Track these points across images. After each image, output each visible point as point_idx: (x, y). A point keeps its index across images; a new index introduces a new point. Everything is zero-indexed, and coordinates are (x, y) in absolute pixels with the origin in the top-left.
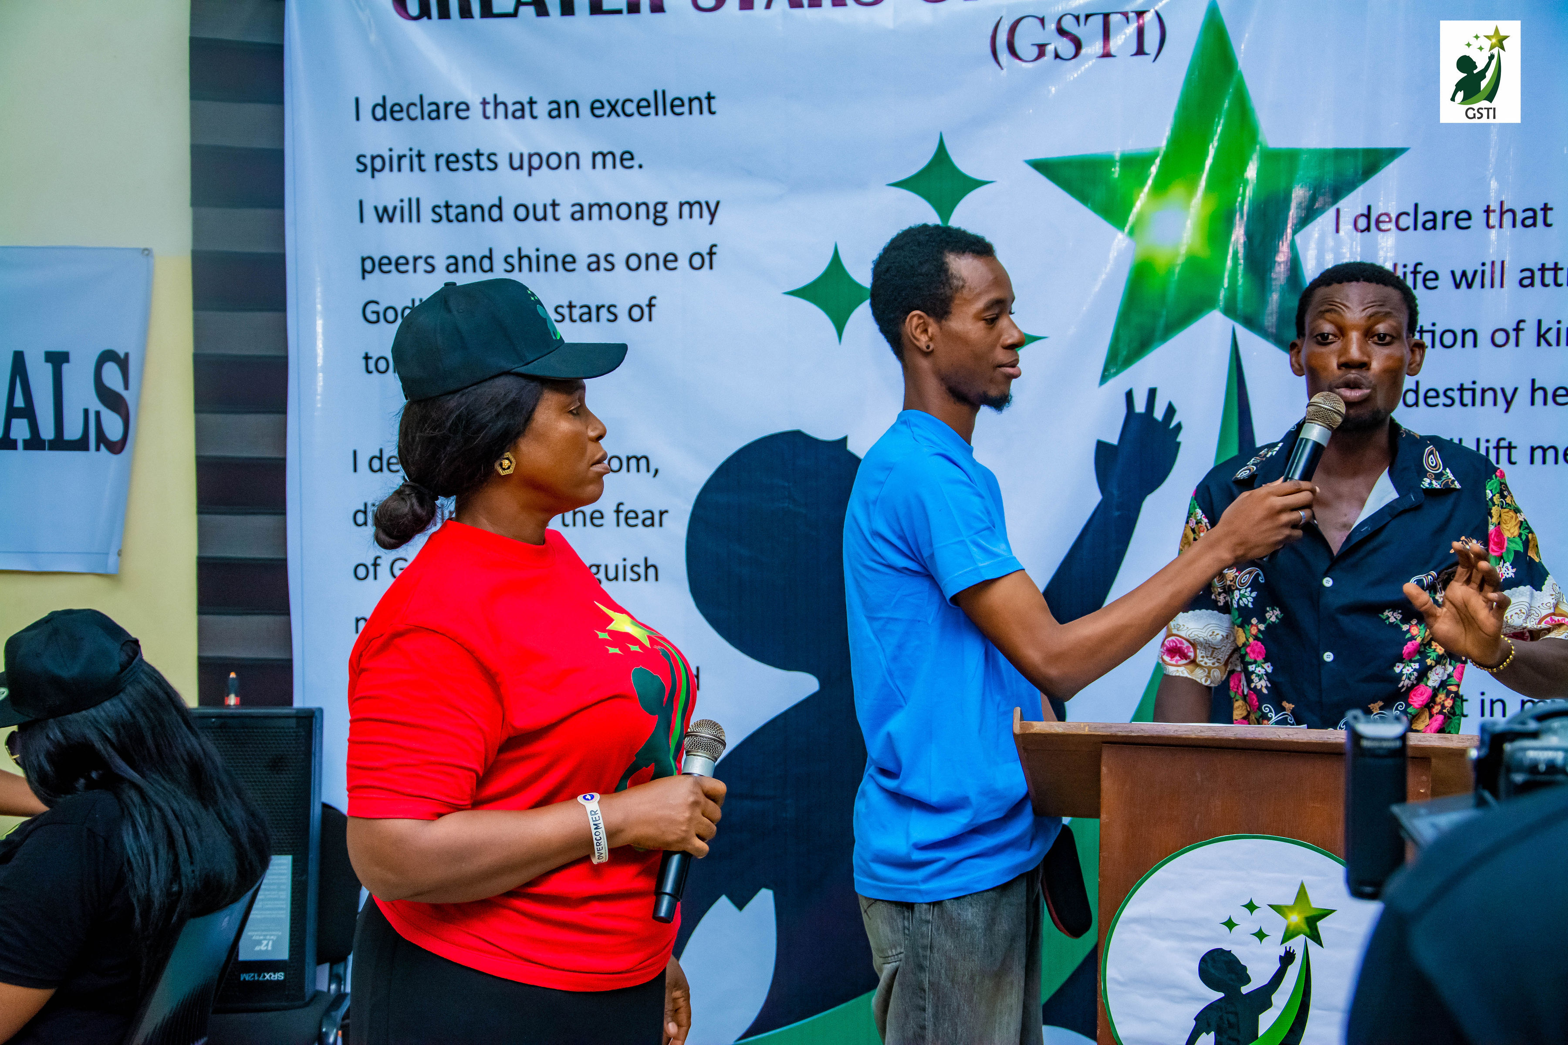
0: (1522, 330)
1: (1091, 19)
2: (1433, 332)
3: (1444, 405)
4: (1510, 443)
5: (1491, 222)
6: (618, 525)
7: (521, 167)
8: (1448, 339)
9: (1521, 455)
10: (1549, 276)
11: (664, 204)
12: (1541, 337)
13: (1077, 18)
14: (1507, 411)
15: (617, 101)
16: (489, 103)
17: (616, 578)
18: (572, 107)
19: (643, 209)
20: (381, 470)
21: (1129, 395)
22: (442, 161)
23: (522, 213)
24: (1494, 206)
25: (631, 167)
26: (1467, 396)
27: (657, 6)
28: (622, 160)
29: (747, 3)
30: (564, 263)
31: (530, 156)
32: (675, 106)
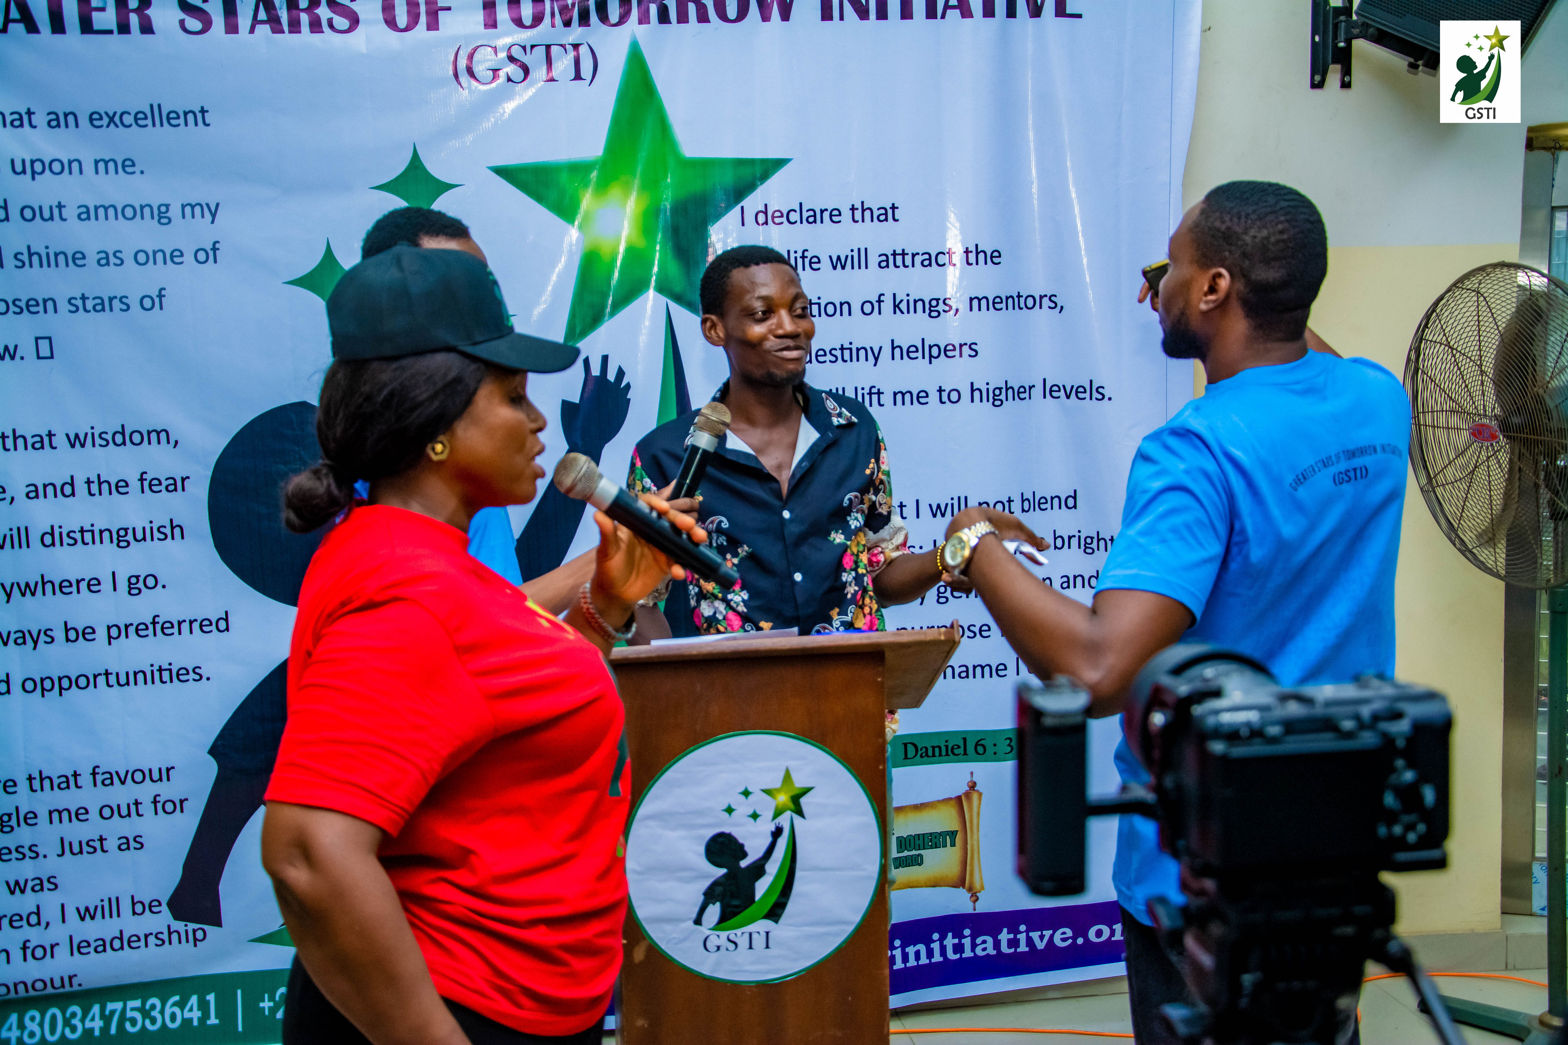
0: (883, 301)
1: (535, 49)
2: (819, 304)
3: (831, 361)
4: (879, 390)
5: (856, 219)
6: (143, 492)
7: (24, 172)
8: (830, 309)
9: (887, 399)
10: (899, 259)
11: (167, 206)
12: (896, 306)
13: (524, 48)
14: (875, 365)
15: (115, 113)
17: (144, 539)
18: (71, 118)
19: (147, 211)
23: (28, 214)
24: (858, 205)
25: (134, 173)
26: (847, 353)
27: (147, 28)
28: (124, 166)
29: (232, 28)
30: (74, 259)
31: (33, 162)
32: (171, 118)
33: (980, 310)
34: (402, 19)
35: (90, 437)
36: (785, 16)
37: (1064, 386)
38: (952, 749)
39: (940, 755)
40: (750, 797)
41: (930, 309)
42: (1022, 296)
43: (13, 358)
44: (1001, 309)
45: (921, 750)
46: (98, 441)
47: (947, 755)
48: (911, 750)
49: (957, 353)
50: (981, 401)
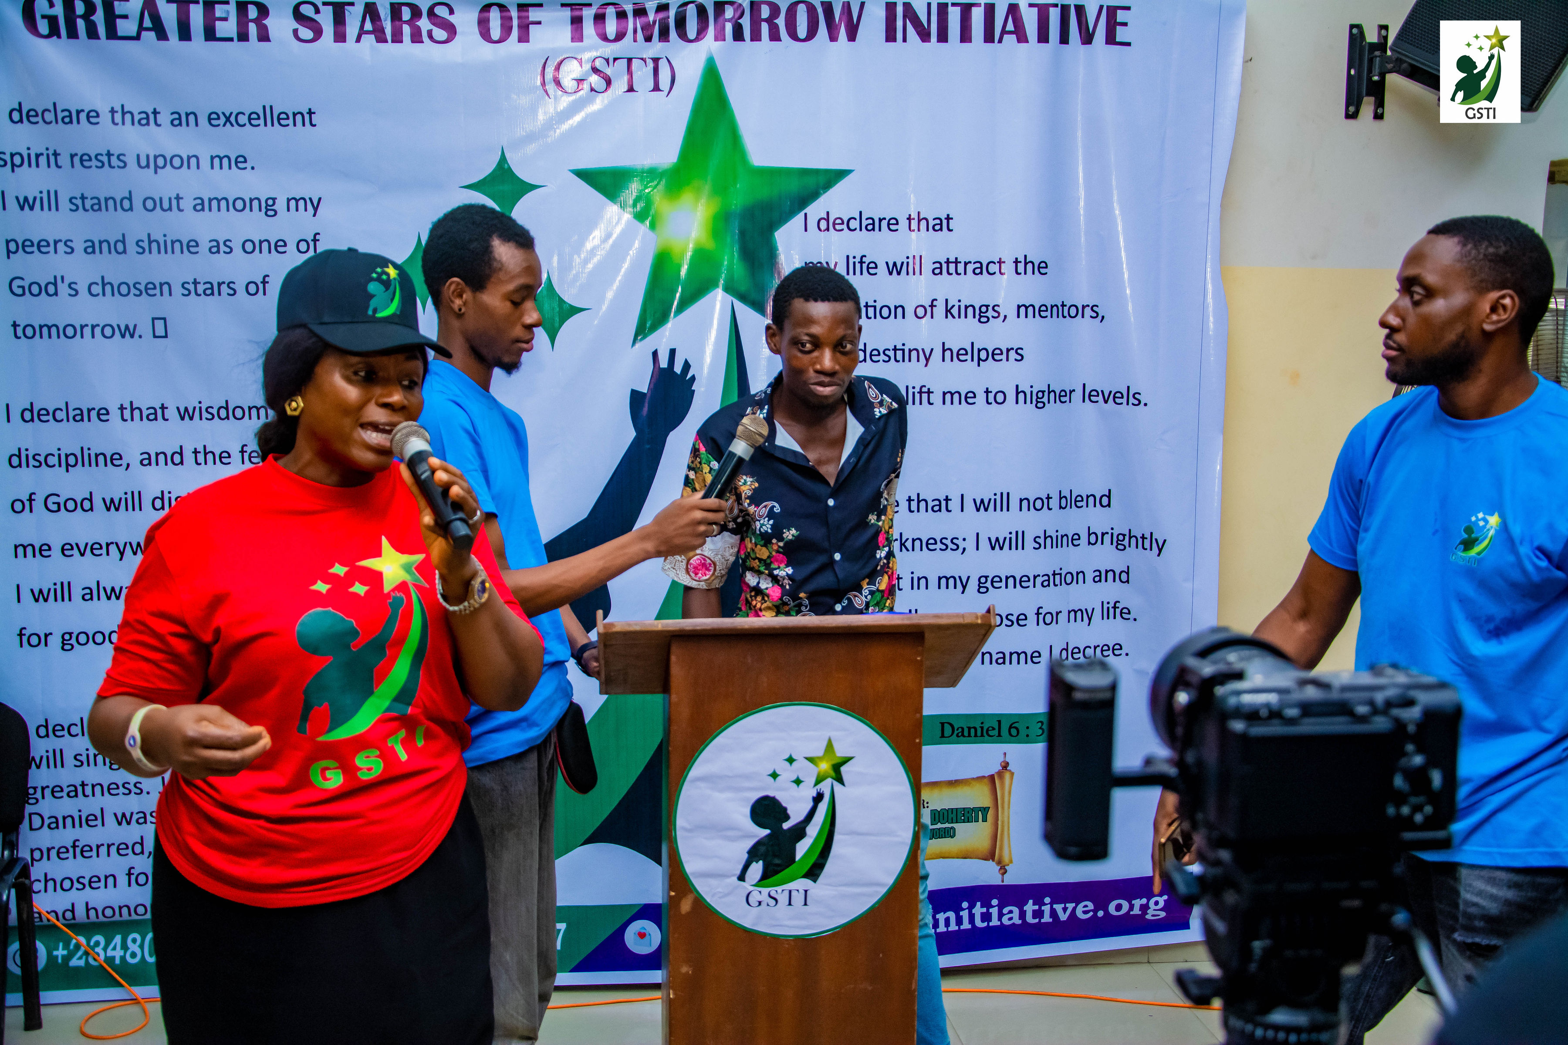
0: (935, 306)
1: (617, 62)
2: (875, 307)
3: (884, 361)
4: (929, 389)
5: (912, 228)
7: (148, 166)
8: (885, 312)
9: (936, 398)
10: (952, 267)
11: (274, 199)
12: (948, 311)
13: (607, 60)
14: (926, 366)
15: (231, 113)
16: (117, 112)
18: (192, 118)
19: (255, 203)
20: (32, 420)
21: (655, 354)
22: (77, 160)
23: (150, 205)
24: (914, 215)
25: (245, 168)
26: (899, 353)
27: (264, 37)
28: (236, 162)
29: (340, 37)
30: (188, 247)
31: (156, 157)
32: (281, 119)
33: (1026, 317)
34: (496, 33)
35: (197, 410)
36: (852, 36)
37: (1102, 391)
38: (988, 730)
39: (976, 736)
40: (794, 764)
41: (980, 315)
42: (1066, 306)
43: (132, 336)
44: (1046, 317)
45: (958, 730)
46: (205, 415)
47: (982, 735)
48: (948, 730)
49: (1004, 357)
50: (1025, 403)
